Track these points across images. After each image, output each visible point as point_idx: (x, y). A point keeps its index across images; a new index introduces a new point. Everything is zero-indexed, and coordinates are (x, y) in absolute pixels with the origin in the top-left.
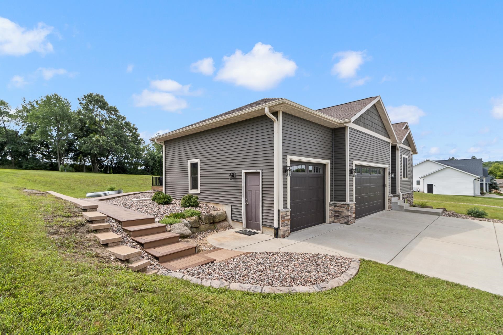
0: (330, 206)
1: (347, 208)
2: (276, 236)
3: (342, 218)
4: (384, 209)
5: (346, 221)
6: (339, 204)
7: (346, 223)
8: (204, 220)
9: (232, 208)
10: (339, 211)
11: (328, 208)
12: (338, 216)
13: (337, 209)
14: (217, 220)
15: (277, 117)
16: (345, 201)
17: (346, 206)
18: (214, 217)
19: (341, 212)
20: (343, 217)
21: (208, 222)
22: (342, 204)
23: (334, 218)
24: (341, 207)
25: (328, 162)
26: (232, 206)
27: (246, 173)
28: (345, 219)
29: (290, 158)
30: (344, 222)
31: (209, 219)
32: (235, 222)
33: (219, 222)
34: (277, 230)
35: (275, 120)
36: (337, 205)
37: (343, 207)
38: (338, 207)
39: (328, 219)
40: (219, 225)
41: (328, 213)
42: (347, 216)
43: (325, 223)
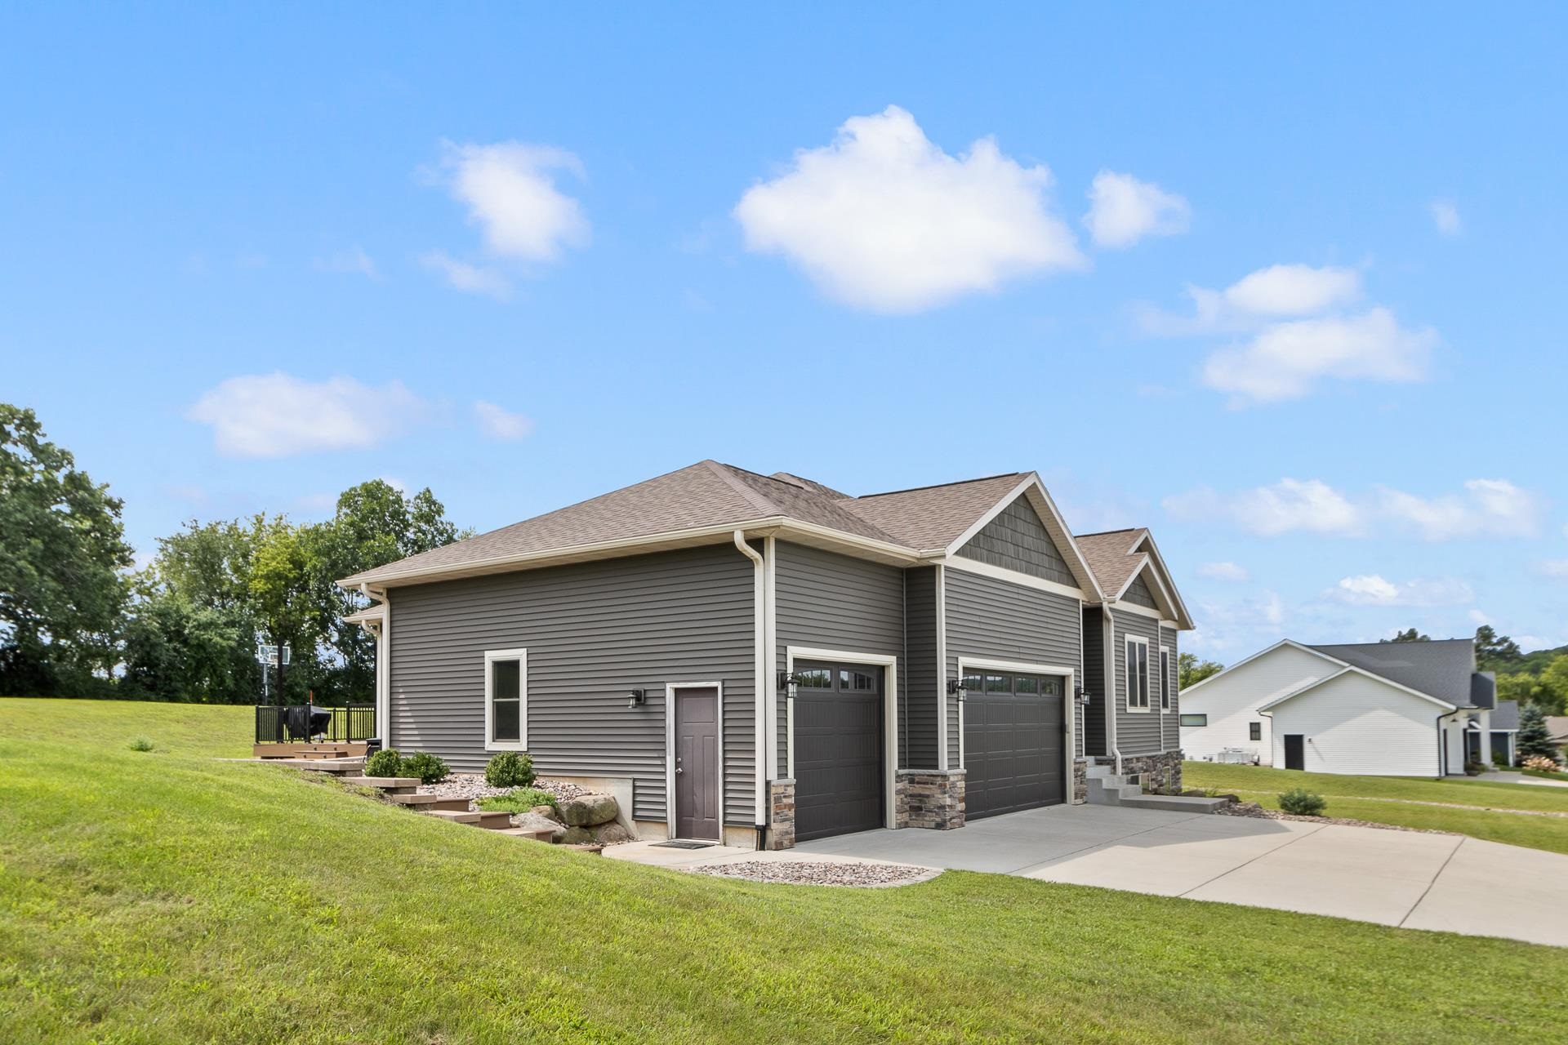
0: (897, 782)
1: (940, 785)
2: (762, 845)
3: (930, 814)
4: (1062, 798)
5: (938, 820)
6: (920, 775)
7: (940, 826)
8: (565, 816)
9: (634, 787)
10: (920, 795)
11: (892, 786)
12: (920, 809)
13: (917, 789)
14: (597, 819)
15: (761, 551)
16: (936, 767)
17: (939, 781)
18: (588, 811)
19: (928, 796)
20: (932, 812)
21: (575, 822)
22: (928, 775)
23: (910, 816)
24: (927, 783)
25: (890, 660)
26: (634, 780)
27: (677, 690)
28: (937, 814)
29: (794, 651)
30: (933, 824)
31: (578, 814)
32: (645, 825)
33: (599, 825)
34: (763, 831)
35: (756, 560)
36: (917, 779)
37: (931, 784)
38: (918, 783)
39: (892, 815)
40: (601, 833)
41: (893, 801)
42: (942, 807)
43: (886, 827)
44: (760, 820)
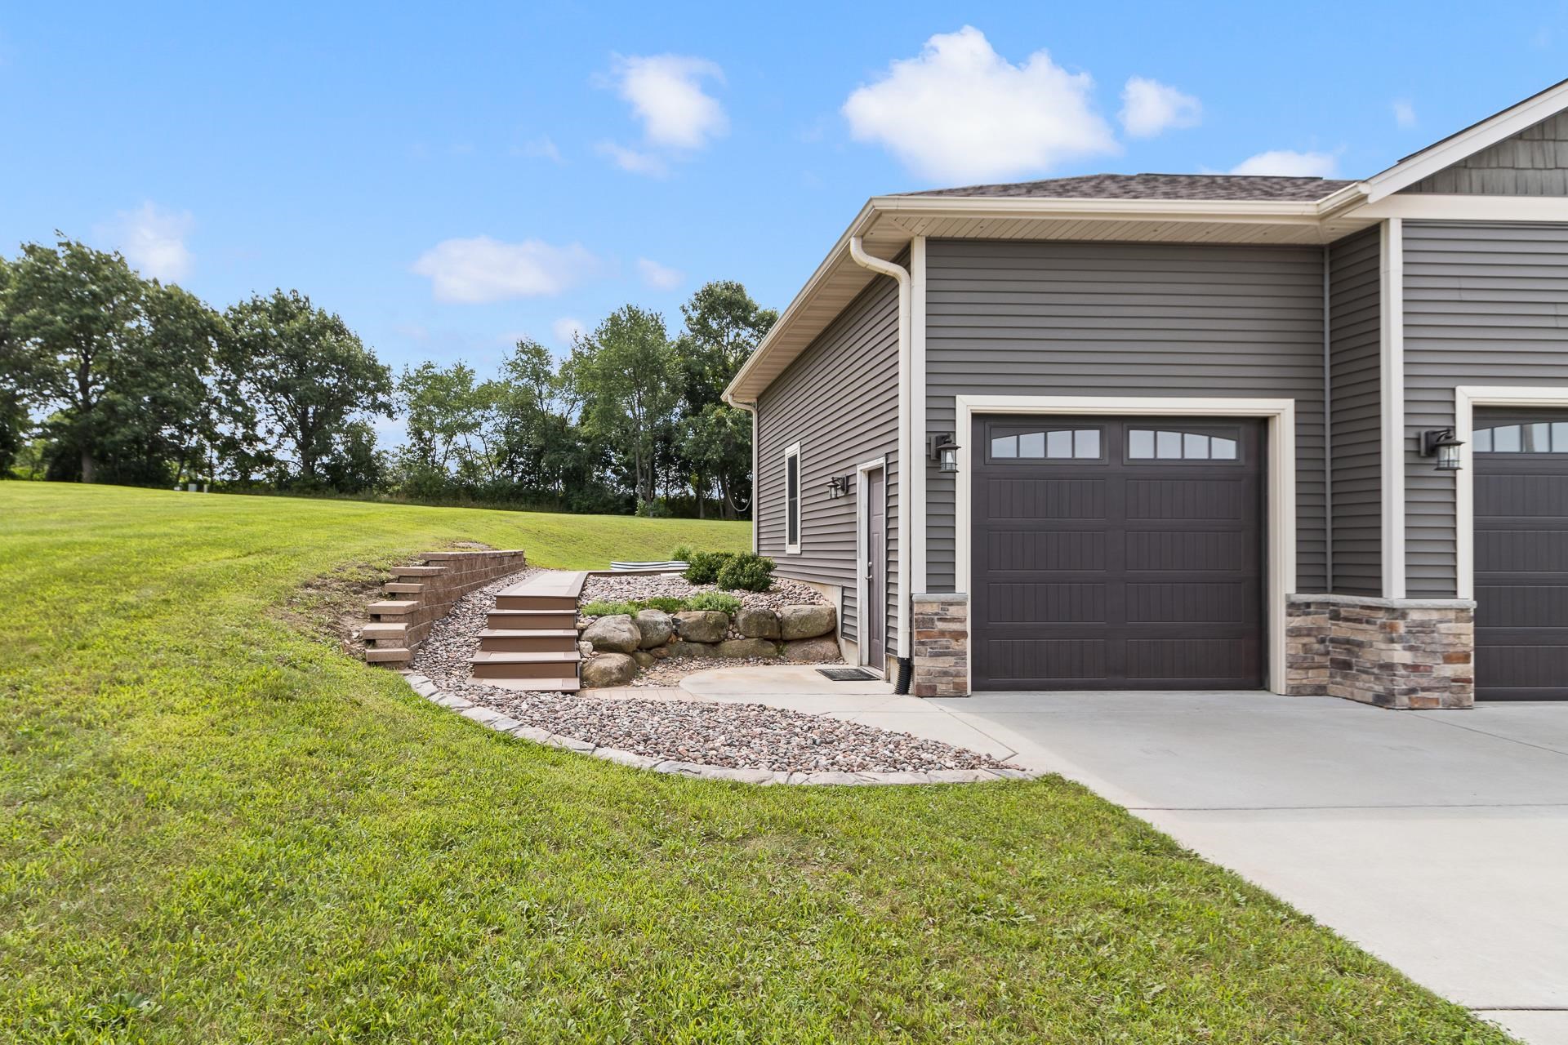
0: (1290, 615)
1: (1383, 626)
2: (903, 689)
3: (1364, 676)
5: (1379, 688)
6: (1348, 606)
7: (1383, 701)
8: (741, 625)
9: (843, 597)
10: (1348, 641)
11: (1279, 621)
12: (1347, 665)
13: (1342, 630)
14: (792, 632)
15: (907, 267)
16: (1377, 592)
17: (1381, 618)
18: (781, 623)
19: (1360, 645)
20: (1366, 673)
22: (1363, 607)
23: (1331, 676)
24: (1359, 621)
25: (1283, 411)
26: (844, 588)
27: (870, 475)
28: (1377, 678)
30: (1369, 696)
33: (801, 640)
34: (907, 667)
36: (1343, 613)
37: (1368, 622)
38: (1347, 619)
39: (1280, 671)
40: (796, 650)
41: (1280, 648)
42: (1389, 667)
43: (1268, 689)
44: (903, 653)
